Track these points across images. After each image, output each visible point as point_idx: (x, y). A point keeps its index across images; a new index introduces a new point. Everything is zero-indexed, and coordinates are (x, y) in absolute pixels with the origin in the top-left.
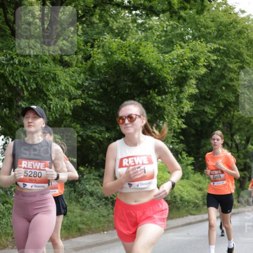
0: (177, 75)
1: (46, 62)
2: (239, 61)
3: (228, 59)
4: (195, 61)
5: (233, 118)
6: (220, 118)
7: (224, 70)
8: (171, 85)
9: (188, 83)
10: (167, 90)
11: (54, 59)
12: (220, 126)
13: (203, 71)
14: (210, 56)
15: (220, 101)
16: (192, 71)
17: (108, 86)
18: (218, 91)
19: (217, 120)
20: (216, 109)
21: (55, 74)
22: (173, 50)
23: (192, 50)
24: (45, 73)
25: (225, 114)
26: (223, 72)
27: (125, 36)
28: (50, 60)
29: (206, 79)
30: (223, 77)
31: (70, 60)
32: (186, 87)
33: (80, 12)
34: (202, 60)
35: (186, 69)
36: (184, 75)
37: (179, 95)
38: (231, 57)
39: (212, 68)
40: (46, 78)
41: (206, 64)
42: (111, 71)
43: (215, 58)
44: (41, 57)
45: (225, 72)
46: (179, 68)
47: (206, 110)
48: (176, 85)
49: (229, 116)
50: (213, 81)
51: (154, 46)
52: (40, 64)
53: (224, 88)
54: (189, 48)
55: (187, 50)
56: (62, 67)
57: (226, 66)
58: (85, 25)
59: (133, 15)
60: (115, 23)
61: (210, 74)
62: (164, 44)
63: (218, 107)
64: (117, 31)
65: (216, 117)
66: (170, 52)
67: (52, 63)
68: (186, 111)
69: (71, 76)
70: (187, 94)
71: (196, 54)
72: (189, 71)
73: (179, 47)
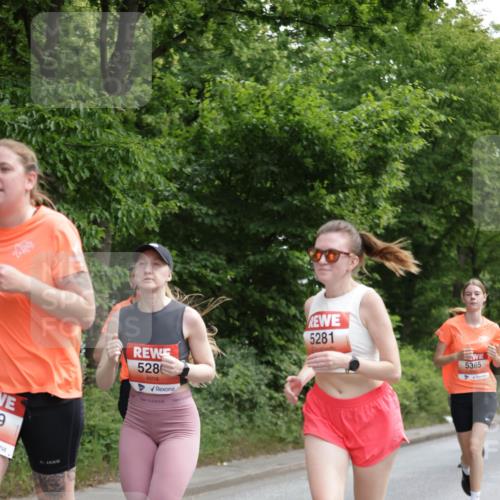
0: (367, 153)
1: (110, 126)
2: (490, 124)
3: (468, 120)
4: (402, 124)
5: (477, 238)
6: (453, 238)
7: (460, 142)
8: (355, 171)
9: (388, 169)
10: (347, 182)
11: (125, 121)
12: (452, 255)
13: (418, 144)
14: (431, 115)
15: (451, 203)
16: (397, 144)
17: (230, 174)
18: (447, 184)
19: (445, 242)
20: (443, 221)
21: (128, 151)
22: (359, 103)
23: (396, 103)
24: (107, 149)
25: (463, 231)
26: (458, 147)
27: (264, 75)
28: (116, 122)
29: (425, 161)
30: (457, 156)
31: (157, 123)
32: (385, 177)
33: (176, 27)
34: (417, 122)
35: (385, 141)
36: (381, 153)
37: (371, 193)
38: (473, 118)
39: (436, 138)
40: (110, 158)
41: (424, 130)
42: (236, 144)
43: (443, 118)
44: (100, 118)
45: (462, 148)
46: (371, 139)
47: (424, 223)
48: (365, 172)
49: (469, 233)
50: (437, 164)
51: (322, 96)
52: (98, 131)
53: (459, 178)
54: (391, 100)
55: (386, 102)
56: (140, 137)
57: (463, 135)
58: (186, 54)
59: (280, 34)
60: (245, 50)
61: (433, 149)
62: (342, 91)
63: (448, 217)
64: (248, 66)
65: (444, 236)
66: (354, 106)
67: (121, 129)
68: (385, 224)
69: (159, 155)
70: (387, 190)
71: (405, 111)
72: (390, 145)
73: (371, 97)
